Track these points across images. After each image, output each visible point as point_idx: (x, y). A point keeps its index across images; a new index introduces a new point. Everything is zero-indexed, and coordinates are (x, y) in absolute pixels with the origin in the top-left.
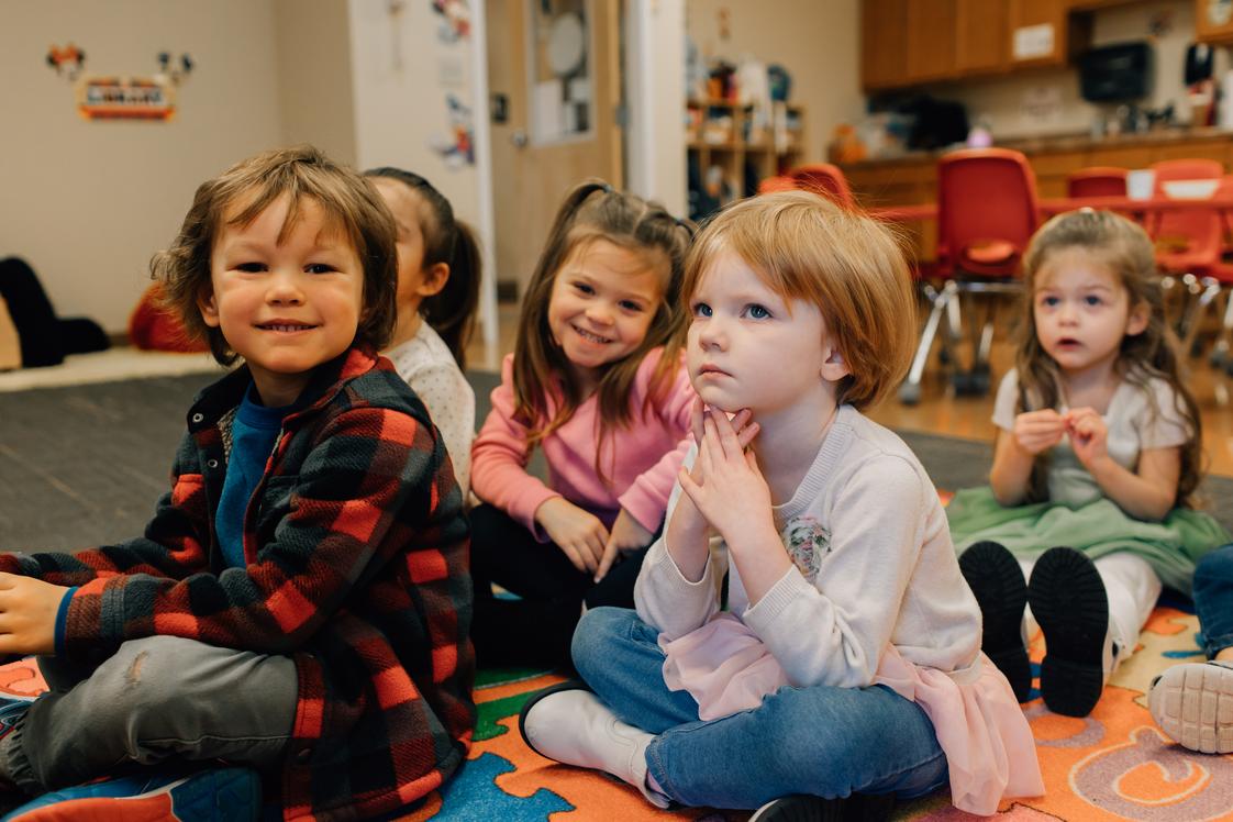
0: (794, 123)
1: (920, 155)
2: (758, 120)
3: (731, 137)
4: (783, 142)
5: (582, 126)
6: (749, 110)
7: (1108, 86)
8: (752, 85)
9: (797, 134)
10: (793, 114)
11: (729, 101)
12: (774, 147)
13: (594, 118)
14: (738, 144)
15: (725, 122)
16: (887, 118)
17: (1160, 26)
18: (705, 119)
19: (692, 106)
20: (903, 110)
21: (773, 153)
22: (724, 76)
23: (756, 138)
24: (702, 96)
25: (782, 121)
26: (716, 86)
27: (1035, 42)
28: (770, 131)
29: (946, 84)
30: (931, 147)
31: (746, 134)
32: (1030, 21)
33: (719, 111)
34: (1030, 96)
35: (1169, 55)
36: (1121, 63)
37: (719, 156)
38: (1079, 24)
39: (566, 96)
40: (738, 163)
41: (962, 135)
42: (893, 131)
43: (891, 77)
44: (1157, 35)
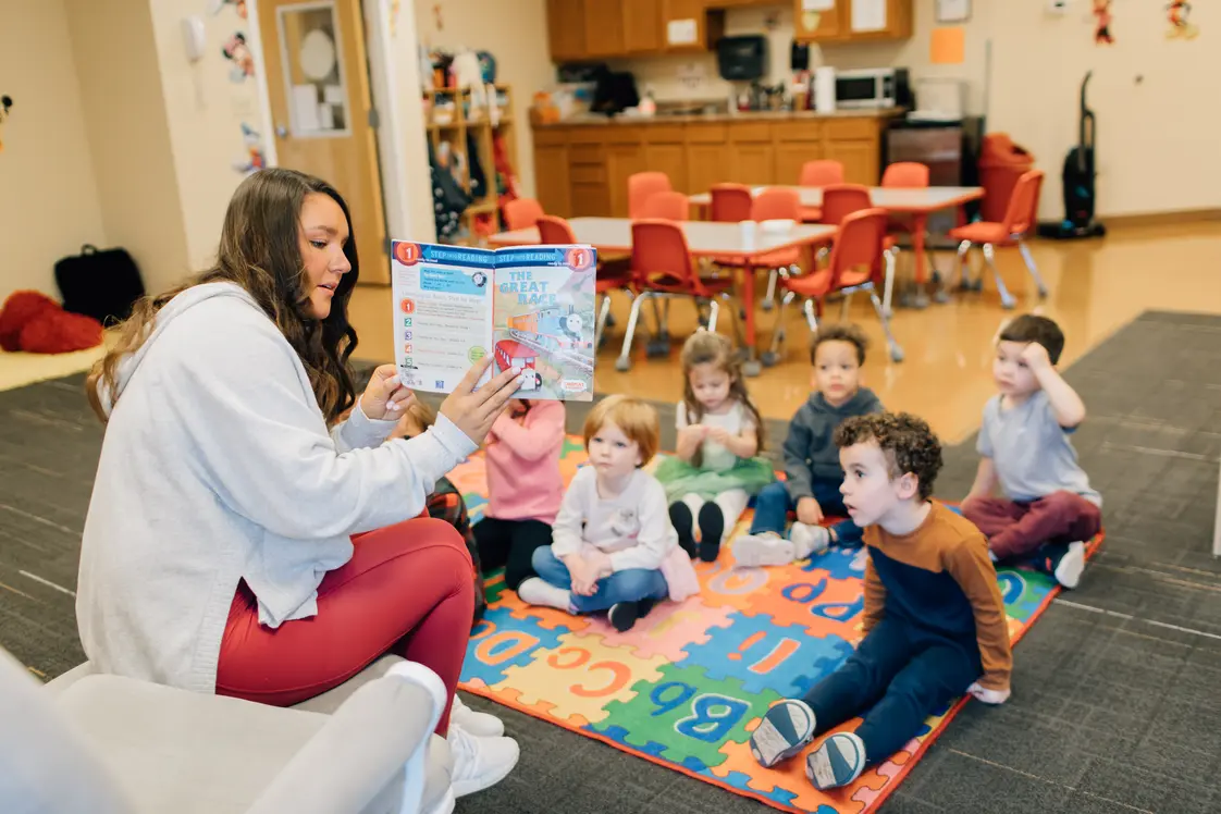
0: (503, 100)
1: (602, 119)
2: (476, 100)
3: (455, 118)
4: (495, 117)
5: (338, 123)
6: (467, 92)
7: (738, 69)
8: (467, 72)
9: (505, 109)
10: (501, 91)
11: (450, 89)
12: (489, 122)
13: (348, 118)
14: (461, 123)
15: (449, 106)
16: (574, 87)
17: (771, 22)
18: (434, 105)
19: (425, 96)
20: (586, 79)
21: (489, 125)
22: (444, 65)
23: (475, 116)
24: (430, 88)
25: (494, 100)
26: (439, 76)
27: (683, 31)
28: (485, 109)
29: (619, 59)
30: (610, 113)
31: (466, 113)
32: (680, 16)
33: (444, 96)
34: (682, 69)
35: (779, 46)
36: (746, 51)
37: (446, 134)
38: (714, 18)
39: (321, 98)
40: (462, 137)
41: (634, 101)
42: (580, 96)
43: (573, 52)
44: (770, 29)
